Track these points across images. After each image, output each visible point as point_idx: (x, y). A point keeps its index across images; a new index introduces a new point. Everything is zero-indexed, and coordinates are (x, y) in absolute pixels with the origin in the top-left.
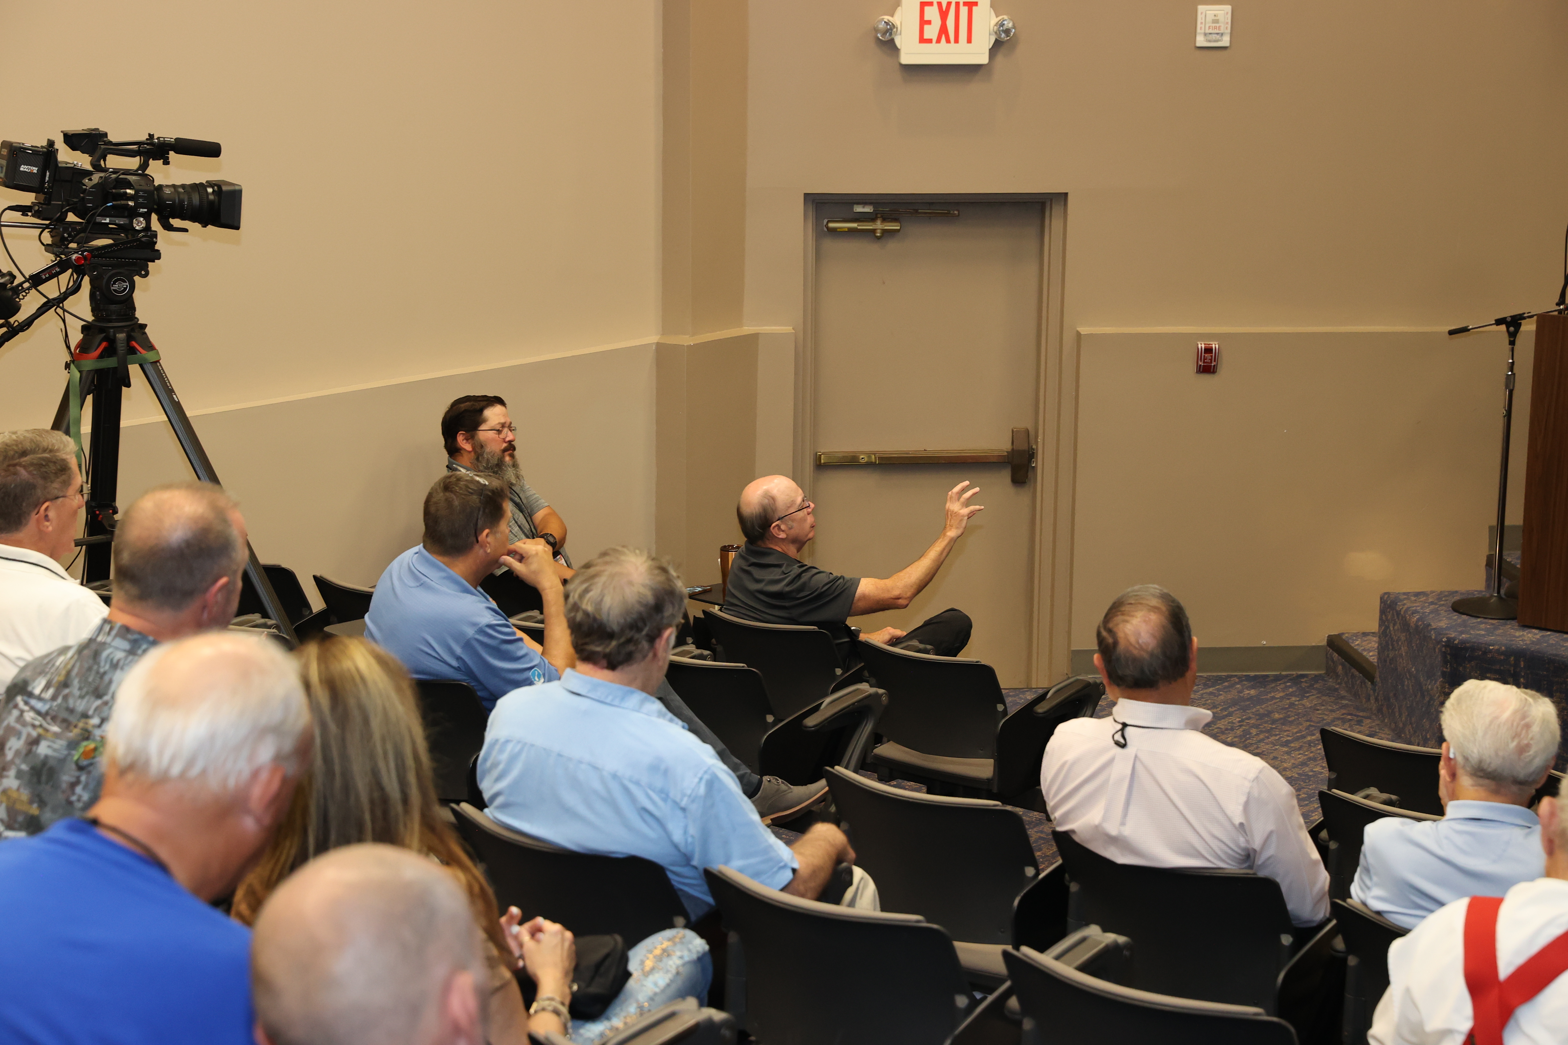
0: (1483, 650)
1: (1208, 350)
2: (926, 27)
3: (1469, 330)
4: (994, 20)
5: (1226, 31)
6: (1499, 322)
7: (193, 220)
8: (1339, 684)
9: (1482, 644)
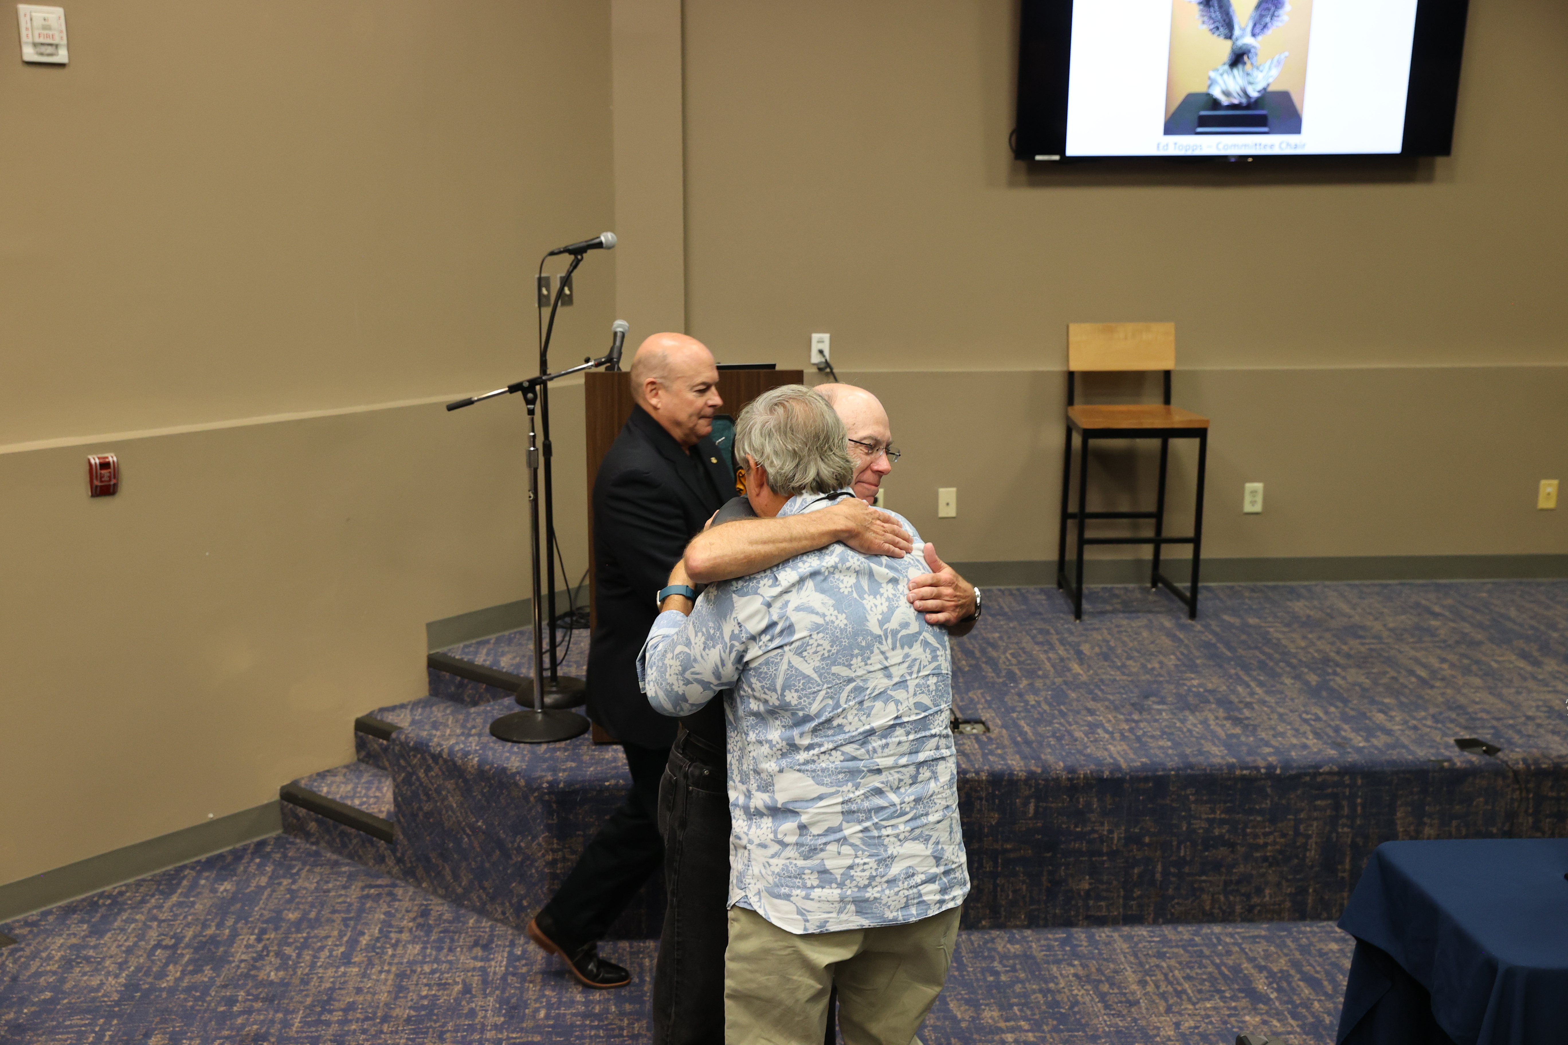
0: (598, 788)
1: (105, 465)
3: (473, 403)
5: (62, 43)
6: (513, 389)
8: (316, 843)
9: (593, 781)
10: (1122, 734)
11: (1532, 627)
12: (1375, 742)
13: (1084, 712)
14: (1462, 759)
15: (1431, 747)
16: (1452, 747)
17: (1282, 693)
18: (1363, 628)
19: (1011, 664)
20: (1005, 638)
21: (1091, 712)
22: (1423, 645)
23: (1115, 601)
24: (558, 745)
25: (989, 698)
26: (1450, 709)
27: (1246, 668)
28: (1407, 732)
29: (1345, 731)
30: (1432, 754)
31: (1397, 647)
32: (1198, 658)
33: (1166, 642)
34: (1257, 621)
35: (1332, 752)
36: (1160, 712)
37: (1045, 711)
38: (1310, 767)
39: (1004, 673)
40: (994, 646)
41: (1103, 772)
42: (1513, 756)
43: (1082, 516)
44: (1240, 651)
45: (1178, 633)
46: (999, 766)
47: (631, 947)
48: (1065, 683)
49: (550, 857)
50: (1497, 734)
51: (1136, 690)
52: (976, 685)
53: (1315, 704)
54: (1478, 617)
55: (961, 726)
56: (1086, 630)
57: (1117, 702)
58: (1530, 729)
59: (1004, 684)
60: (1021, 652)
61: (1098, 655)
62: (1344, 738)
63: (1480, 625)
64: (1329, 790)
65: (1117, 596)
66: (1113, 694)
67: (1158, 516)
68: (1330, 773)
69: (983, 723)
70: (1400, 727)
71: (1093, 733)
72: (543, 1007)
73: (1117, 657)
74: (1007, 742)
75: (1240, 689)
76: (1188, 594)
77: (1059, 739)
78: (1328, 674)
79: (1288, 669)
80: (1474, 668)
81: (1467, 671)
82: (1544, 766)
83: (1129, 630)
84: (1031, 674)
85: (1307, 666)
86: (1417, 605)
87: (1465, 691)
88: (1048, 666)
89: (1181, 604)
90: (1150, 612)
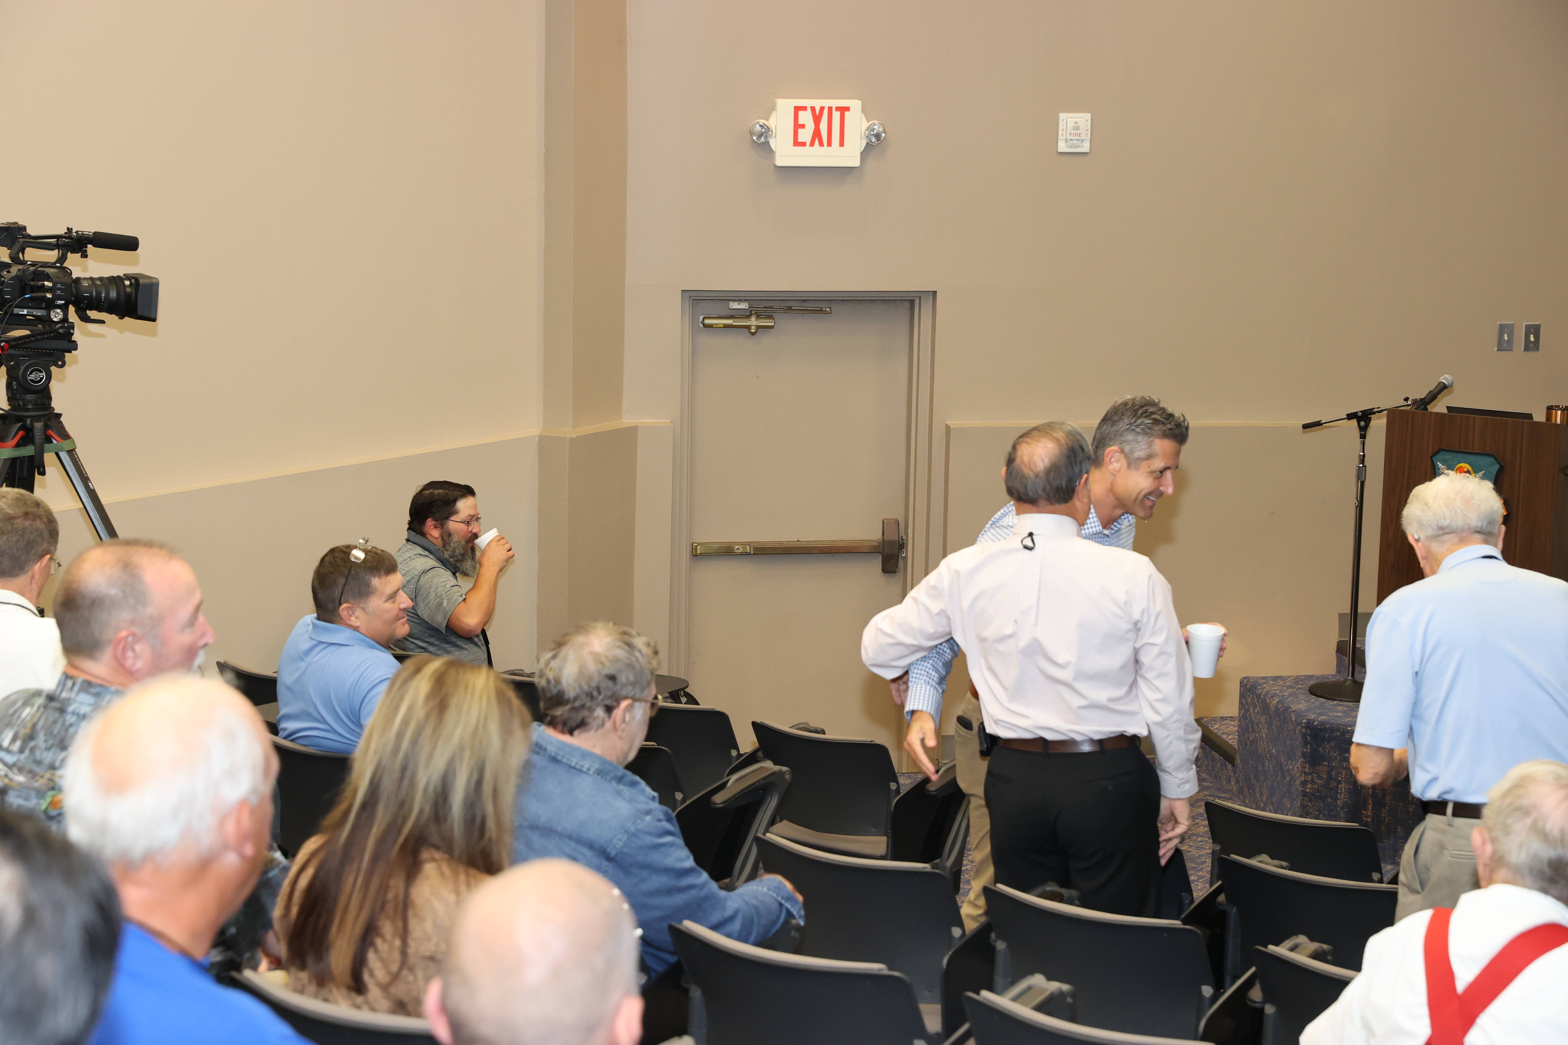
2: (800, 131)
3: (1322, 424)
4: (866, 125)
5: (1086, 138)
6: (1350, 417)
7: (110, 311)
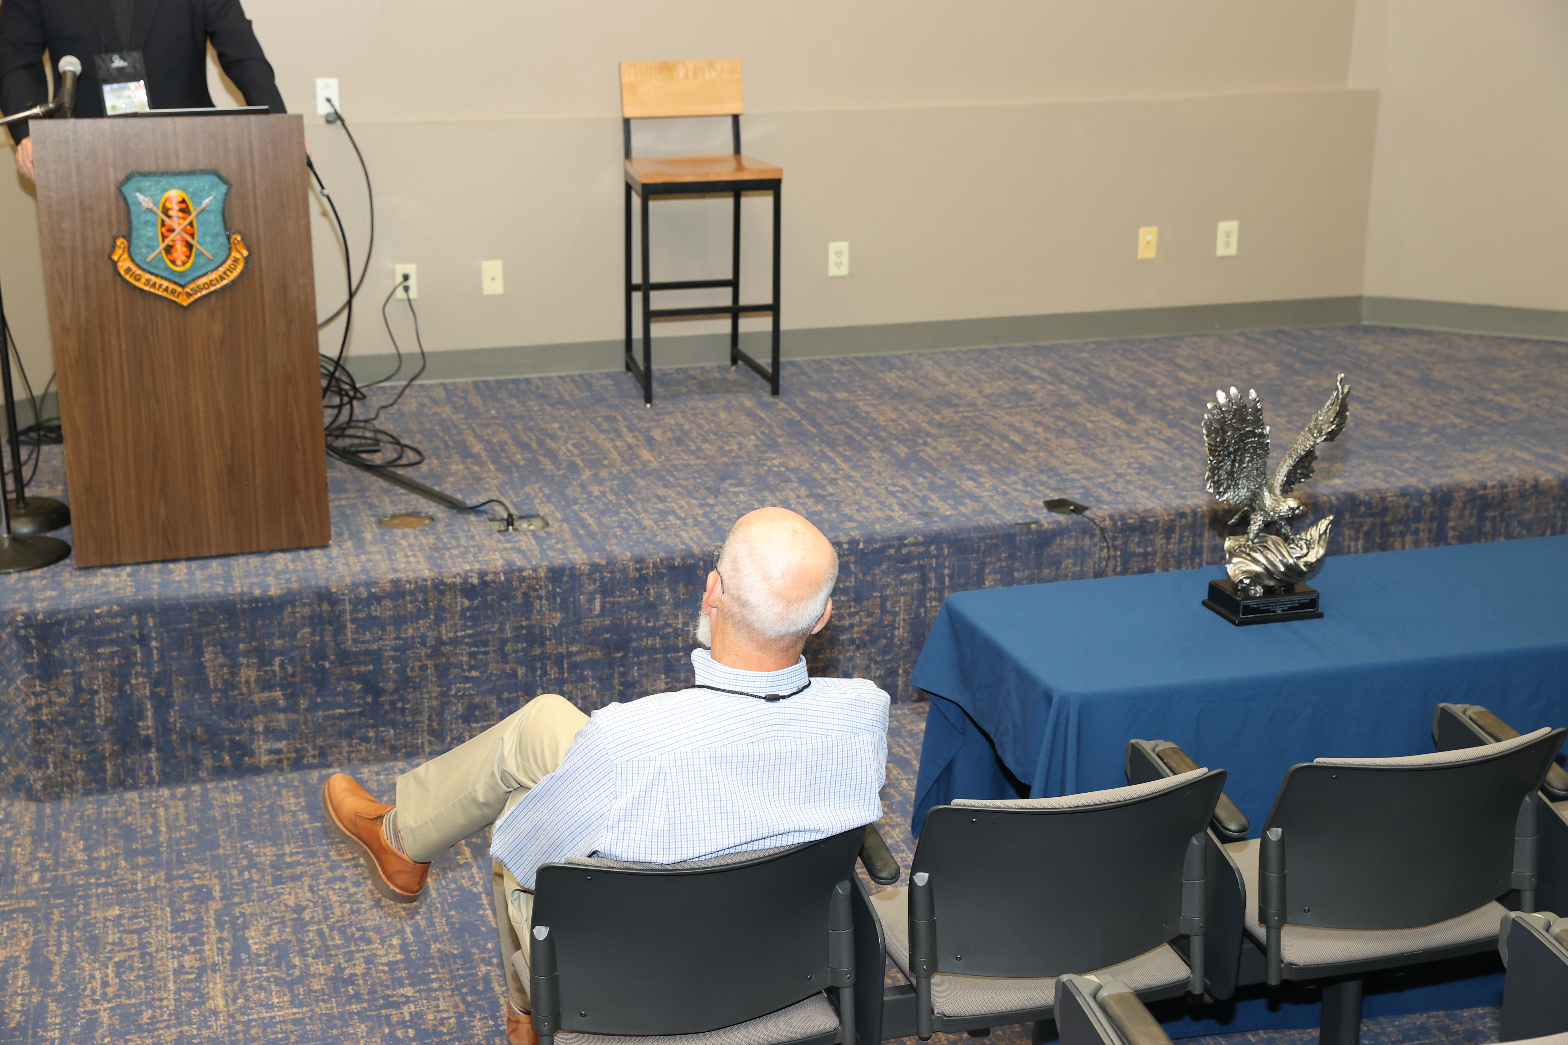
9: (80, 609)
10: (695, 519)
11: (1131, 386)
12: (962, 509)
13: (654, 500)
14: (1049, 520)
15: (1019, 510)
16: (1040, 509)
17: (869, 467)
18: (958, 396)
19: (573, 455)
20: (566, 427)
21: (662, 499)
22: (1019, 410)
23: (690, 382)
24: (32, 573)
25: (547, 492)
26: (1041, 471)
27: (832, 444)
28: (996, 498)
29: (933, 501)
30: (1021, 518)
31: (991, 413)
32: (780, 437)
33: (747, 422)
34: (846, 395)
35: (918, 523)
36: (737, 494)
37: (611, 502)
38: (895, 538)
39: (564, 465)
40: (554, 438)
41: (673, 559)
42: (1100, 513)
43: (647, 287)
44: (827, 427)
45: (759, 412)
46: (559, 561)
47: (141, 797)
48: (634, 471)
49: (32, 702)
50: (1087, 493)
51: (711, 474)
52: (533, 479)
53: (903, 476)
54: (1078, 378)
55: (516, 523)
56: (658, 414)
57: (691, 487)
58: (1119, 486)
59: (565, 476)
60: (584, 442)
61: (670, 439)
62: (931, 508)
63: (1079, 387)
64: (916, 563)
65: (693, 378)
66: (687, 479)
67: (734, 283)
68: (915, 544)
69: (543, 518)
70: (990, 493)
71: (663, 520)
72: (36, 870)
73: (692, 441)
74: (567, 535)
75: (824, 466)
76: (770, 370)
77: (626, 529)
78: (919, 445)
79: (876, 442)
80: (1069, 430)
81: (1061, 433)
82: (1130, 521)
83: (705, 412)
84: (595, 464)
85: (896, 438)
86: (1016, 369)
87: (1057, 453)
88: (614, 455)
89: (764, 382)
90: (729, 391)
